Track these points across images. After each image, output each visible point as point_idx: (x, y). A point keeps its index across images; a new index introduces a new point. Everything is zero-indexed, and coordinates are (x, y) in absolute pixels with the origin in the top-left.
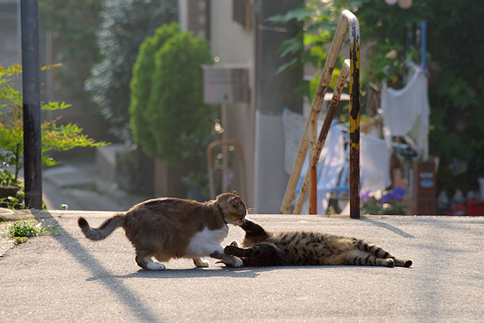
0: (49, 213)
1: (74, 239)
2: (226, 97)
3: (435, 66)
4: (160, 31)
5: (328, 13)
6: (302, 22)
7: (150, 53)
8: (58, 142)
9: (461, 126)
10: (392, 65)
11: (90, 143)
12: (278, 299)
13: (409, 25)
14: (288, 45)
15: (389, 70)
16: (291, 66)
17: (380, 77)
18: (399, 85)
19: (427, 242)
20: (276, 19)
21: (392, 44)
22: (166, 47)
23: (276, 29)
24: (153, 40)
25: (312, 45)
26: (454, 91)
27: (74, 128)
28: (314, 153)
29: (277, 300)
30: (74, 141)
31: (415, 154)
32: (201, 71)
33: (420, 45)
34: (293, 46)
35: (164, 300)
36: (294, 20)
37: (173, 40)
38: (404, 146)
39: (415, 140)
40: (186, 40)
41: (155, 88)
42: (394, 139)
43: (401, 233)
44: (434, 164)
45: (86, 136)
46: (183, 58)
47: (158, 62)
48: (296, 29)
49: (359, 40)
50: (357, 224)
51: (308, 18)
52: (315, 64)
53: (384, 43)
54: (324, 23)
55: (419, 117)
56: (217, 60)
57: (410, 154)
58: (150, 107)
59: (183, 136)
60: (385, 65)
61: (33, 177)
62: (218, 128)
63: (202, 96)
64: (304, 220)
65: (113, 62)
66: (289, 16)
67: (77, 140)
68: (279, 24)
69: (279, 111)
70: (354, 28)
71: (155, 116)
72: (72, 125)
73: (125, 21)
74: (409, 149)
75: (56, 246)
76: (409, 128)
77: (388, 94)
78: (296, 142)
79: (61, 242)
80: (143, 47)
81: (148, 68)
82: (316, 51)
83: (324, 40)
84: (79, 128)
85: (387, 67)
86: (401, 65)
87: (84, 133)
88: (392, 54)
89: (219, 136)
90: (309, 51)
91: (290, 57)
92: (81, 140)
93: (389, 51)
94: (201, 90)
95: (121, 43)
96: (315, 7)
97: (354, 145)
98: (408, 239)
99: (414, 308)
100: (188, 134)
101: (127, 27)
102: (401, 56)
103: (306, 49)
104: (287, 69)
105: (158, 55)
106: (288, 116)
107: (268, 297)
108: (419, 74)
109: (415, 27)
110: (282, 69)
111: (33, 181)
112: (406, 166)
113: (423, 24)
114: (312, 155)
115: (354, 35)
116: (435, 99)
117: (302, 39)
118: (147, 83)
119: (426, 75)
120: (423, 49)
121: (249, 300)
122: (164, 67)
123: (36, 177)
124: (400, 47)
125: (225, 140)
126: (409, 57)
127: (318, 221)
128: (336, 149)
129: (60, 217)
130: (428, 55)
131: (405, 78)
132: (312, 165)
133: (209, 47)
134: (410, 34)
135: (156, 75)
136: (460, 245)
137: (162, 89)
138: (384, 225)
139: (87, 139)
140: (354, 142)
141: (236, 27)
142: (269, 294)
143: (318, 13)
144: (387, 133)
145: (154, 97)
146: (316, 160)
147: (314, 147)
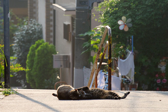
2: (61, 66)
3: (136, 52)
4: (37, 42)
5: (99, 33)
6: (90, 36)
7: (33, 50)
8: (14, 69)
9: (145, 73)
10: (121, 51)
11: (24, 69)
13: (127, 37)
14: (85, 44)
15: (120, 53)
16: (87, 51)
17: (117, 55)
18: (124, 58)
19: (132, 95)
20: (81, 35)
21: (122, 44)
22: (39, 48)
23: (81, 39)
24: (35, 46)
25: (94, 44)
26: (143, 60)
27: (19, 65)
29: (88, 105)
30: (19, 69)
31: (130, 82)
32: (52, 56)
33: (131, 45)
34: (87, 44)
36: (88, 35)
37: (42, 45)
38: (126, 79)
39: (129, 77)
40: (46, 45)
41: (35, 63)
42: (122, 77)
44: (136, 85)
45: (23, 67)
46: (45, 51)
47: (36, 53)
48: (88, 39)
49: (111, 35)
51: (92, 35)
52: (95, 51)
53: (119, 44)
54: (98, 37)
55: (131, 69)
56: (58, 53)
57: (128, 82)
58: (33, 70)
59: (46, 80)
60: (119, 51)
61: (7, 79)
62: (58, 77)
63: (53, 66)
65: (18, 55)
66: (86, 34)
67: (20, 68)
68: (82, 37)
69: (82, 68)
70: (110, 31)
71: (35, 73)
72: (18, 64)
73: (23, 40)
74: (128, 80)
75: (18, 96)
76: (128, 73)
77: (120, 61)
78: (88, 78)
80: (31, 48)
81: (33, 55)
82: (95, 46)
83: (98, 42)
84: (20, 65)
85: (120, 52)
86: (125, 51)
87: (22, 66)
88: (122, 47)
89: (59, 80)
90: (93, 46)
91: (86, 48)
92: (21, 68)
93: (121, 46)
94: (52, 63)
95: (21, 48)
96: (95, 31)
99: (128, 107)
100: (47, 79)
101: (23, 42)
102: (125, 48)
103: (91, 46)
104: (85, 52)
105: (36, 51)
106: (85, 69)
107: (85, 105)
108: (131, 54)
109: (129, 38)
110: (83, 52)
111: (7, 80)
112: (126, 86)
113: (132, 37)
114: (96, 74)
115: (110, 33)
116: (137, 63)
117: (90, 42)
119: (133, 54)
120: (132, 46)
122: (38, 55)
123: (8, 79)
124: (124, 45)
125: (61, 81)
126: (128, 48)
128: (102, 80)
129: (17, 90)
130: (134, 48)
131: (126, 55)
132: (96, 77)
133: (55, 48)
134: (128, 40)
135: (36, 58)
136: (142, 96)
137: (38, 63)
139: (23, 68)
140: (109, 67)
141: (65, 41)
143: (96, 33)
144: (120, 74)
145: (35, 66)
146: (97, 75)
147: (97, 71)
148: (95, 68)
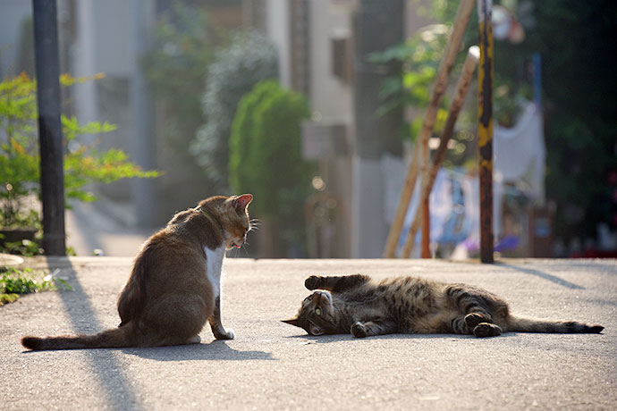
0: (69, 262)
1: (87, 297)
5: (432, 50)
7: (251, 109)
9: (576, 170)
12: (386, 398)
19: (601, 295)
20: (375, 57)
26: (569, 131)
28: (426, 182)
29: (383, 400)
35: (184, 402)
43: (563, 283)
46: (283, 115)
48: (397, 68)
50: (494, 271)
55: (534, 159)
64: (418, 266)
68: (380, 63)
69: (378, 156)
75: (55, 307)
79: (65, 301)
81: (248, 125)
82: (420, 92)
91: (390, 98)
97: (485, 163)
98: (576, 291)
102: (512, 93)
106: (389, 163)
107: (369, 396)
111: (53, 219)
114: (423, 185)
116: (552, 140)
118: (246, 142)
121: (335, 400)
127: (437, 267)
129: (83, 266)
132: (424, 197)
135: (257, 133)
138: (534, 272)
140: (484, 159)
142: (370, 387)
146: (428, 190)
147: (427, 174)
148: (422, 164)
